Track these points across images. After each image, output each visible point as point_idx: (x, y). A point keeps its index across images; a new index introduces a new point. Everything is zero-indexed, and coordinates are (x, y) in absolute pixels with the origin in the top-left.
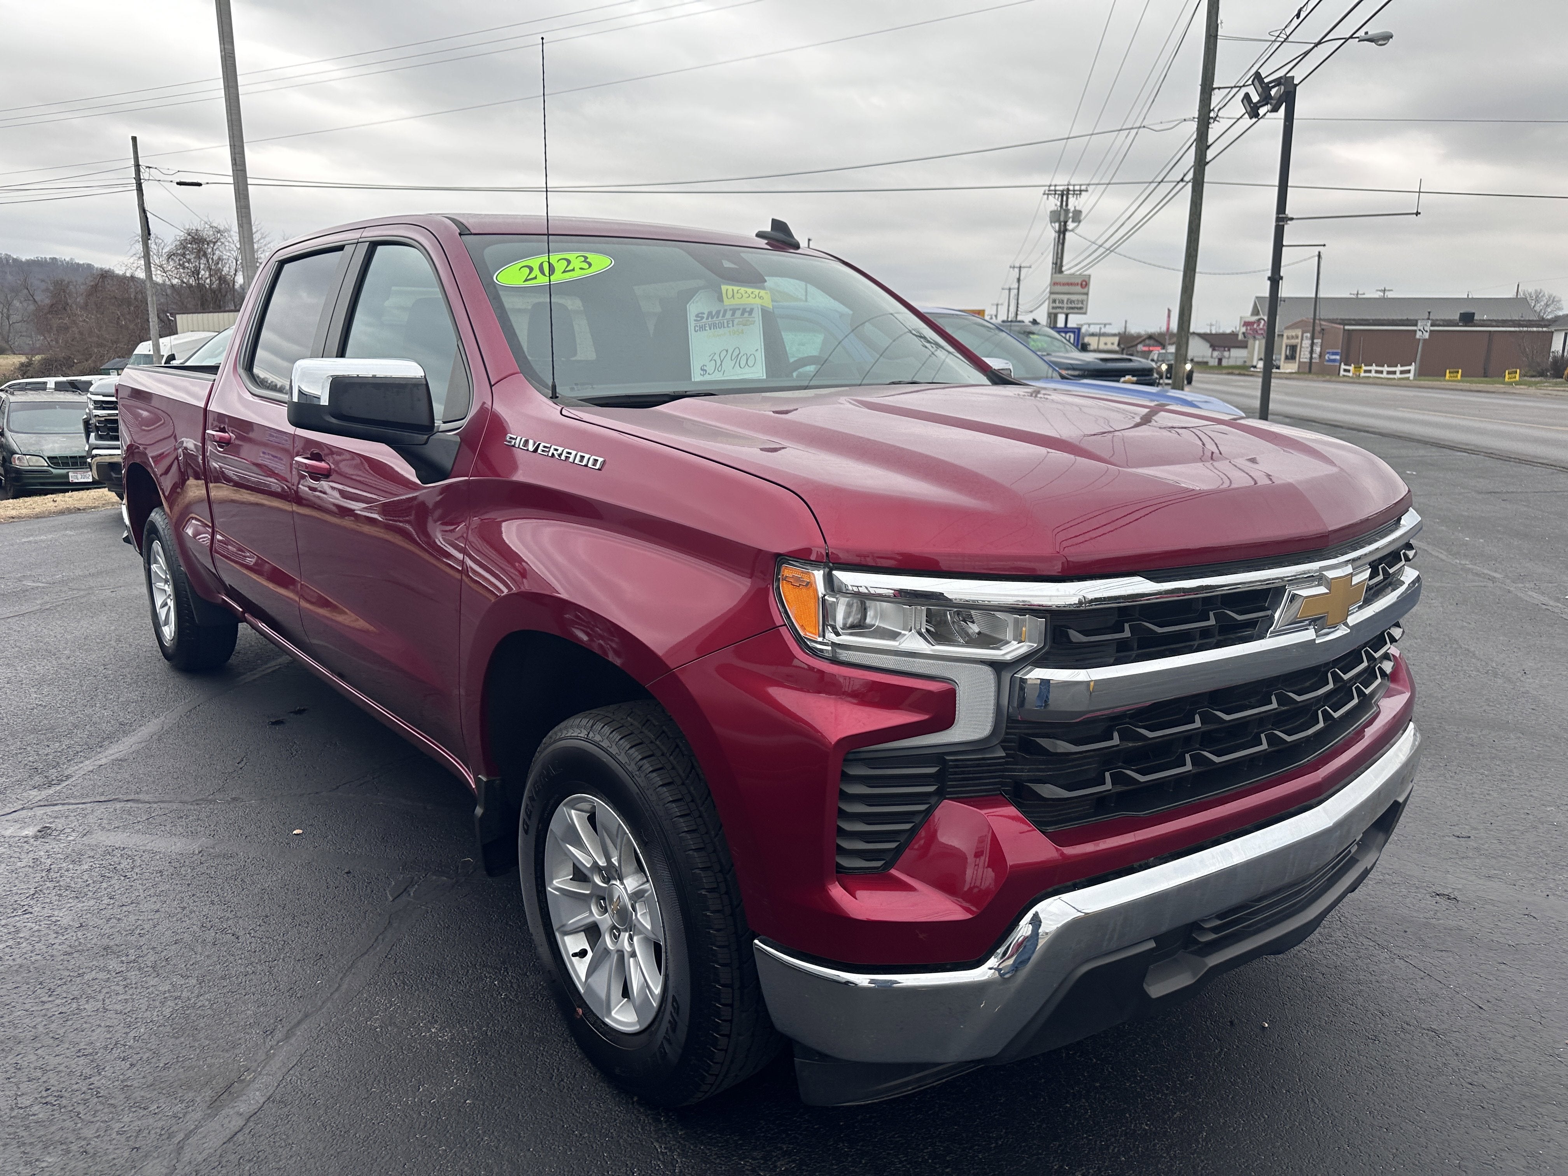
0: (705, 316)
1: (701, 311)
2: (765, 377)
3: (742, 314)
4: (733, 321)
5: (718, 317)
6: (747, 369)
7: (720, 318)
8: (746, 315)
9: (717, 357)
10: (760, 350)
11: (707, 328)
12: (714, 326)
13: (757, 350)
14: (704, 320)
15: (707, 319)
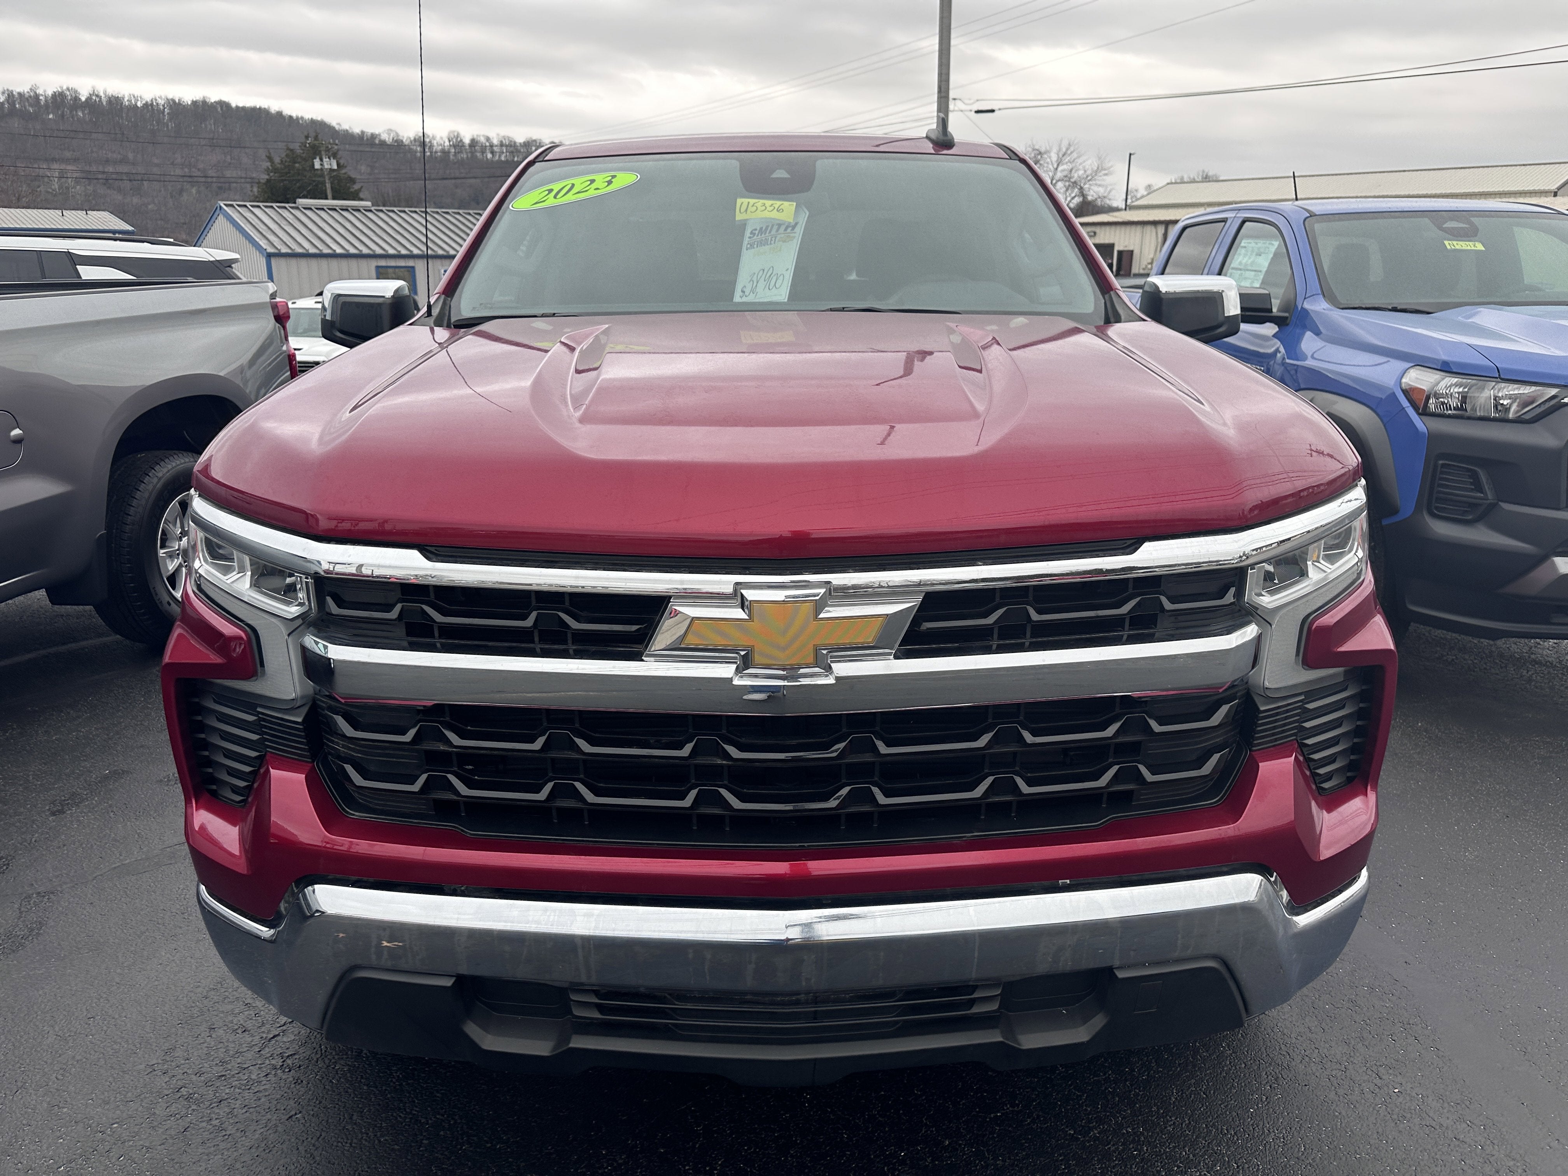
0: (757, 232)
1: (753, 228)
2: (786, 300)
3: (786, 230)
4: (775, 238)
5: (765, 234)
6: (774, 291)
7: (767, 234)
8: (789, 230)
9: (755, 279)
10: (789, 271)
11: (755, 246)
12: (762, 243)
13: (787, 270)
14: (755, 237)
15: (758, 236)
